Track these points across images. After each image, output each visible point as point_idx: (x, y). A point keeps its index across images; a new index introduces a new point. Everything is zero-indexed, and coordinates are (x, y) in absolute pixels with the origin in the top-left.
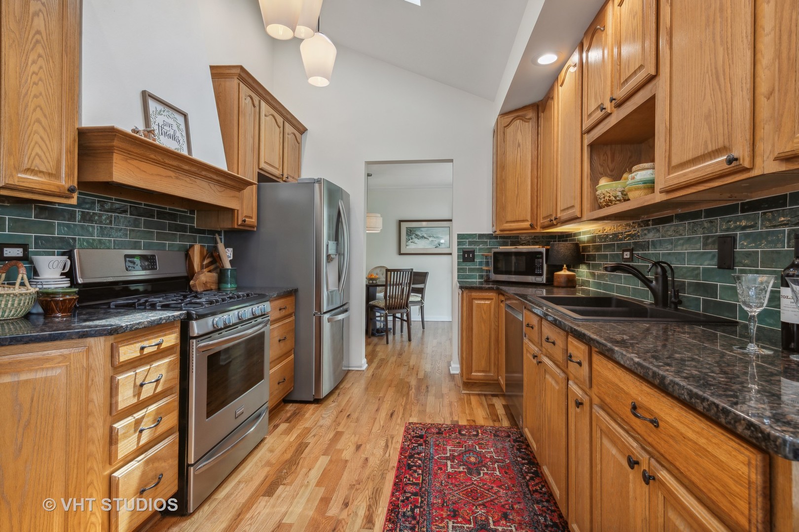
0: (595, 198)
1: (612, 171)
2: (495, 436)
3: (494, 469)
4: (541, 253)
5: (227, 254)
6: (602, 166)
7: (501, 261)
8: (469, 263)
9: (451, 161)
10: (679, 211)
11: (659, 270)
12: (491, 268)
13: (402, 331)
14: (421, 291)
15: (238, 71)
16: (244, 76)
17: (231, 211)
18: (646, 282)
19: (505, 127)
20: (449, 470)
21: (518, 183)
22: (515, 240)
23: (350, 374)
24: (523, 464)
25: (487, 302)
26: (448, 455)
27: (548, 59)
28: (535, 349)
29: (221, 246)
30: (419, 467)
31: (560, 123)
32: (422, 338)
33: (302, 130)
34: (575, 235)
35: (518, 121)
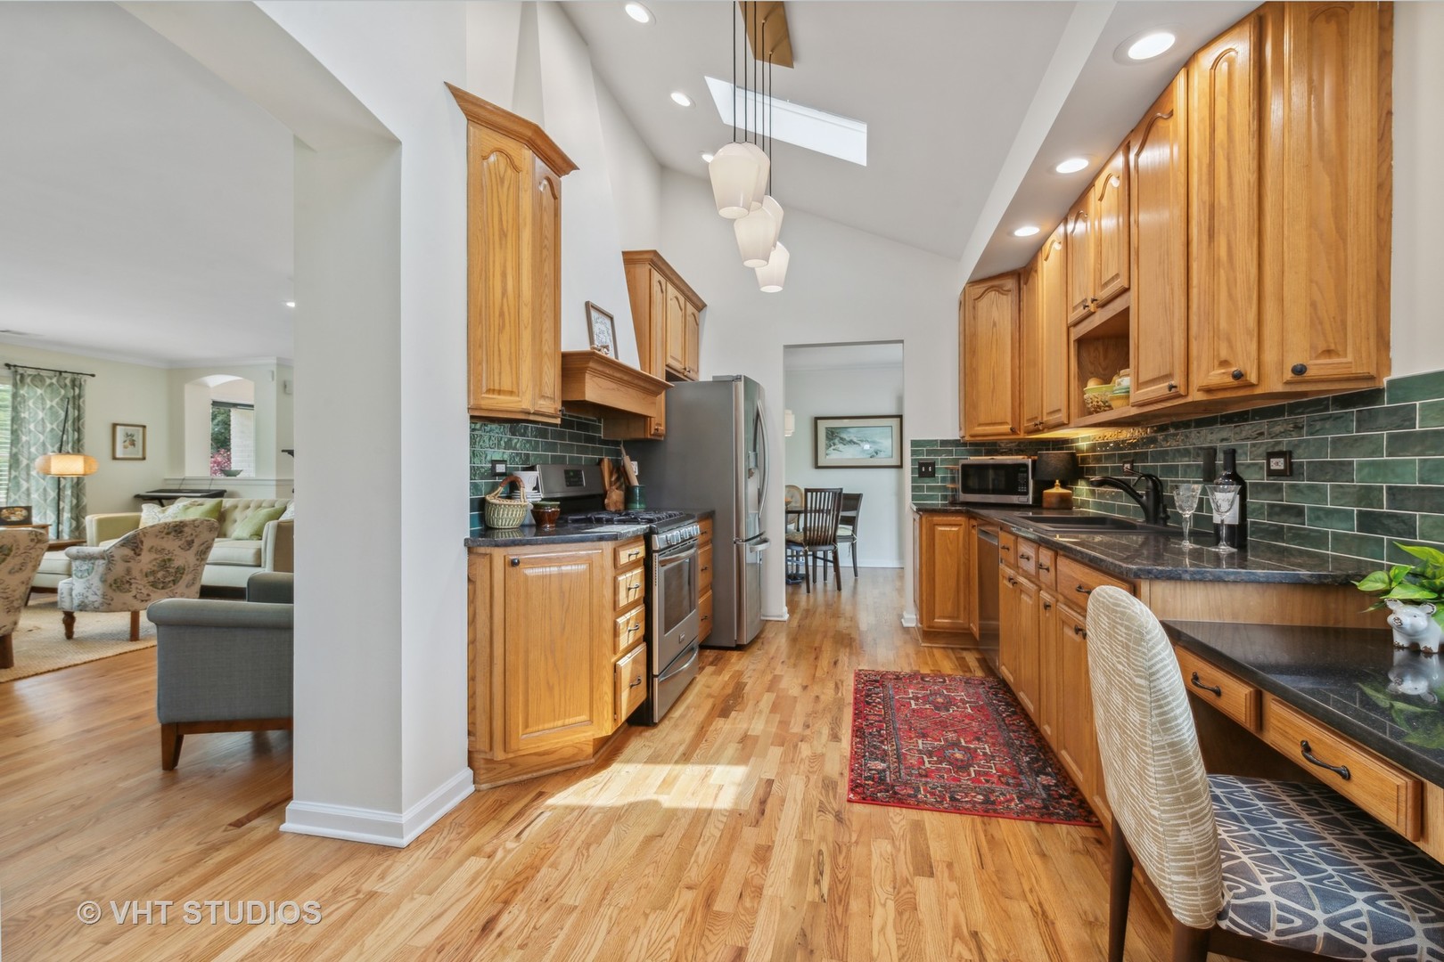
0: (1083, 403)
1: (1105, 369)
2: (965, 683)
3: (966, 708)
4: (1025, 466)
5: (633, 468)
6: (1092, 364)
7: (972, 477)
8: (927, 479)
9: (902, 342)
10: (1174, 419)
11: (1150, 483)
12: (959, 486)
13: (825, 579)
14: (851, 521)
15: (651, 256)
16: (655, 261)
17: (644, 418)
18: (1137, 498)
19: (975, 300)
20: (913, 706)
21: (994, 374)
22: (992, 447)
23: (769, 625)
24: (1000, 706)
25: (953, 529)
26: (911, 696)
27: (1027, 231)
28: (1010, 572)
29: (626, 459)
30: (879, 703)
31: (1045, 306)
32: (855, 587)
33: (700, 306)
34: (1073, 441)
35: (993, 293)
